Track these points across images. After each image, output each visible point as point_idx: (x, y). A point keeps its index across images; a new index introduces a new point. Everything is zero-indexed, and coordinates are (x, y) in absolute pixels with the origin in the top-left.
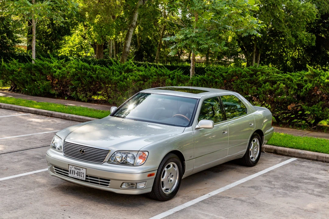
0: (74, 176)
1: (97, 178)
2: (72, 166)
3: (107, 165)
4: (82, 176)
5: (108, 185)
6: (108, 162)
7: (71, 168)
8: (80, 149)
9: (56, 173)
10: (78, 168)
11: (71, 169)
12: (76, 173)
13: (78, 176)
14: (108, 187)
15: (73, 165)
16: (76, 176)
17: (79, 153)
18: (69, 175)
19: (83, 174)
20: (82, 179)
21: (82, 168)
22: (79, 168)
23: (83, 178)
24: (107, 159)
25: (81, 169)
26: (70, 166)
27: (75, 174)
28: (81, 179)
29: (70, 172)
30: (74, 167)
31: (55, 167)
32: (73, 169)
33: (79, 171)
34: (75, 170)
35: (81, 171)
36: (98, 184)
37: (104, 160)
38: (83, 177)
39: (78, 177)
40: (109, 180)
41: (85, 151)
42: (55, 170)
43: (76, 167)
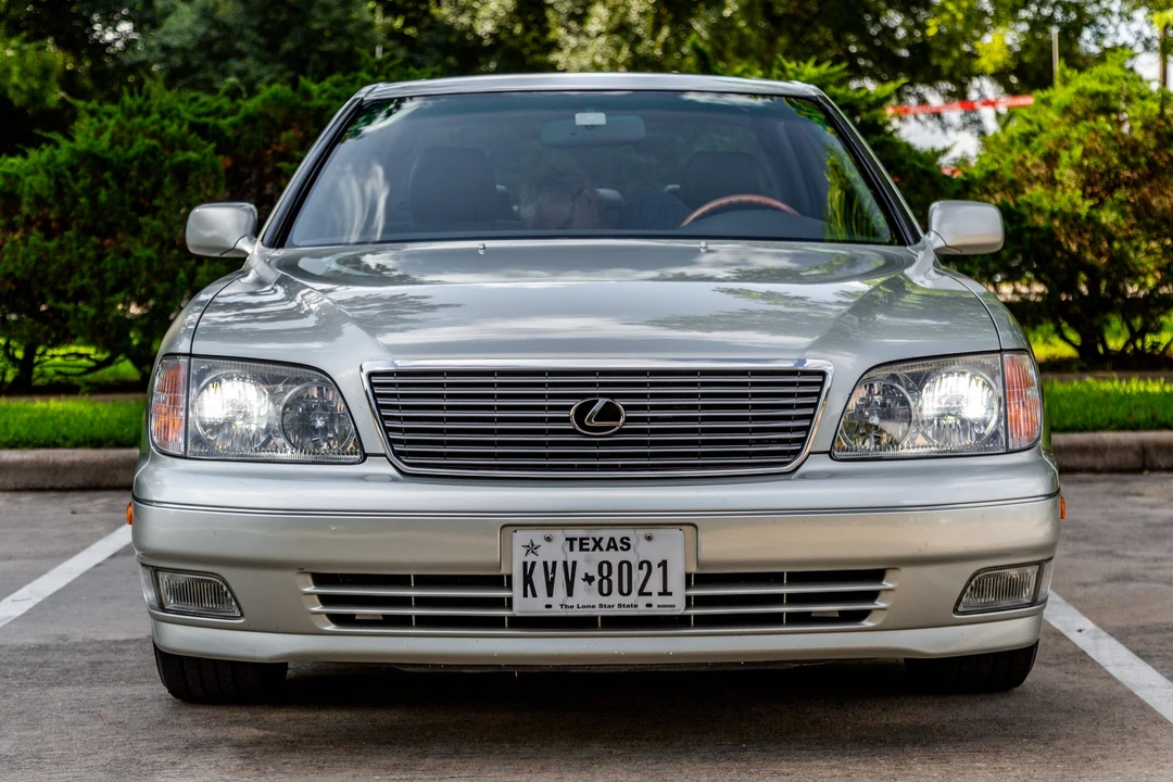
0: (570, 602)
1: (775, 578)
2: (541, 533)
3: (831, 475)
4: (655, 585)
5: (864, 615)
6: (830, 453)
7: (532, 548)
8: (576, 403)
9: (331, 627)
10: (606, 534)
11: (531, 558)
12: (589, 579)
13: (615, 598)
14: (867, 623)
15: (546, 523)
16: (586, 600)
17: (573, 432)
18: (523, 606)
19: (657, 573)
20: (654, 611)
21: (642, 532)
22: (618, 534)
23: (656, 600)
24: (820, 436)
25: (636, 536)
26: (521, 538)
27: (579, 584)
28: (642, 610)
29: (528, 580)
30: (560, 536)
31: (320, 579)
32: (554, 551)
33: (615, 557)
34: (577, 555)
35: (641, 550)
36: (775, 619)
37: (802, 441)
38: (665, 593)
39: (616, 604)
40: (878, 575)
41: (627, 408)
42: (326, 600)
43: (579, 533)
